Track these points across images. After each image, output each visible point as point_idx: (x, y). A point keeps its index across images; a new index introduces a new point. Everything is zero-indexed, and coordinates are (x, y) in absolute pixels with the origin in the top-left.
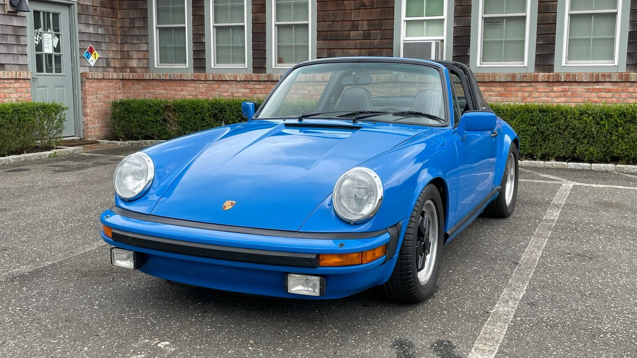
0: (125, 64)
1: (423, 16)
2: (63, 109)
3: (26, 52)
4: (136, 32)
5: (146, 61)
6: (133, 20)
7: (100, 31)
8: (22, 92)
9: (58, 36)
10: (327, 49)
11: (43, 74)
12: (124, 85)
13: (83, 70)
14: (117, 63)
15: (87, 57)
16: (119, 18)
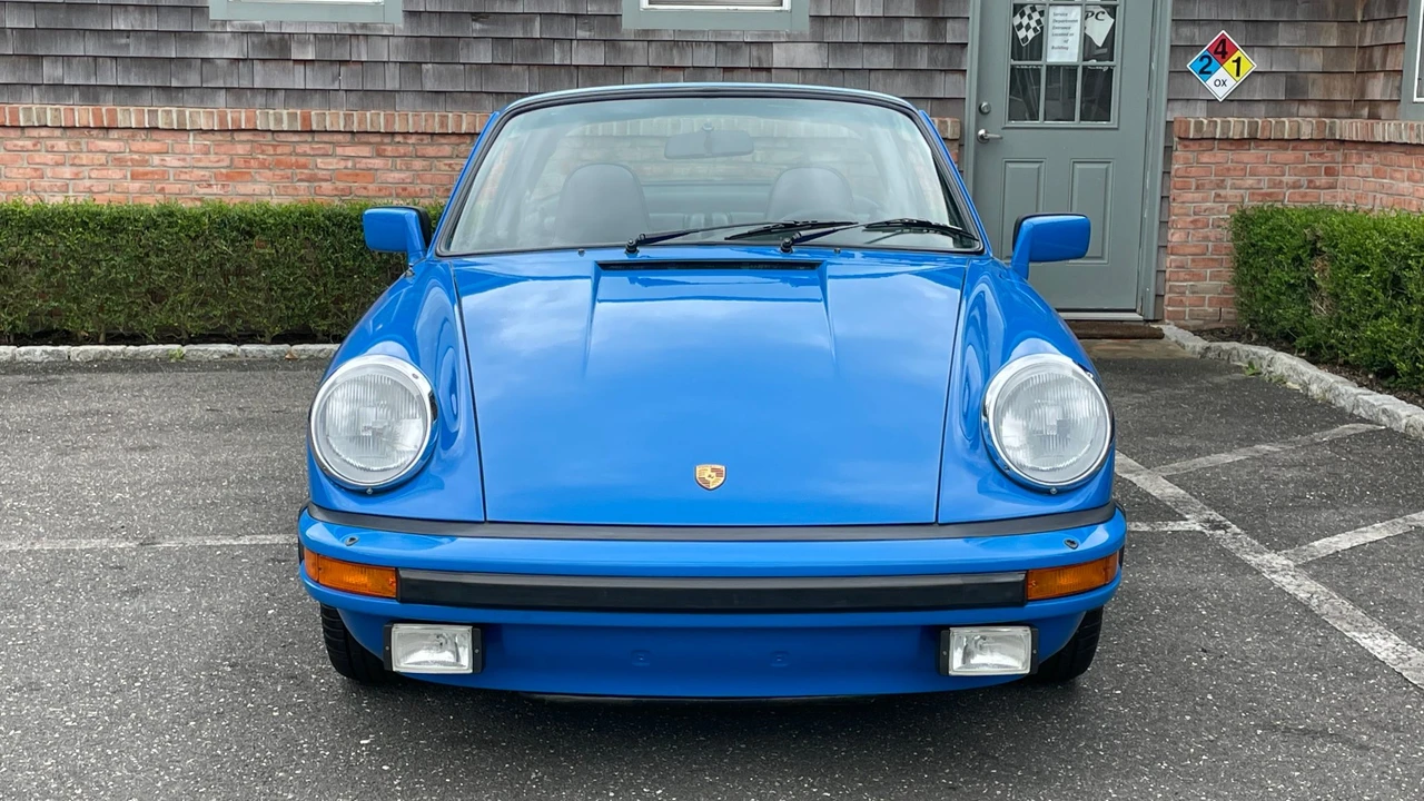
0: (1361, 90)
3: (960, 64)
5: (1397, 80)
9: (1112, 10)
11: (1039, 123)
13: (1177, 112)
14: (1340, 90)
15: (1202, 72)
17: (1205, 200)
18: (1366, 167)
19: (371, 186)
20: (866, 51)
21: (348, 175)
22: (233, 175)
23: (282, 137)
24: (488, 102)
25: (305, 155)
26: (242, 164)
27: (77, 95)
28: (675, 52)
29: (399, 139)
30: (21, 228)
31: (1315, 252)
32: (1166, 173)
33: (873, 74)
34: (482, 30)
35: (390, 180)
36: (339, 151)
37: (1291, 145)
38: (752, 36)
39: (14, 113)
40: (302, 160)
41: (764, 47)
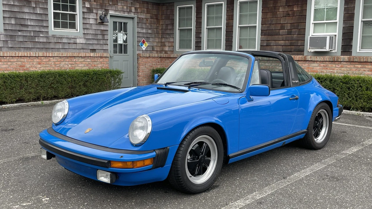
0: (163, 49)
1: (324, 20)
2: (121, 73)
3: (107, 43)
4: (168, 32)
5: (172, 47)
6: (167, 25)
7: (149, 31)
8: (104, 64)
9: (126, 34)
10: (266, 40)
11: (118, 54)
12: (161, 60)
13: (138, 52)
14: (159, 49)
15: (141, 46)
16: (160, 24)
17: (144, 67)
20: (92, 40)
24: (22, 49)
28: (59, 39)
29: (5, 58)
32: (138, 63)
34: (21, 34)
35: (3, 67)
37: (154, 58)
38: (73, 37)
41: (75, 39)
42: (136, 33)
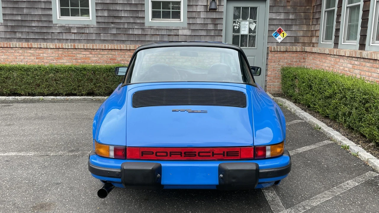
0: (311, 40)
3: (221, 34)
4: (317, 16)
5: (318, 38)
6: (317, 6)
7: (291, 17)
9: (255, 22)
12: (307, 56)
13: (270, 45)
14: (306, 40)
15: (275, 36)
16: (313, 6)
17: (276, 65)
18: (311, 58)
19: (89, 61)
20: (200, 31)
21: (84, 58)
22: (59, 58)
23: (69, 50)
24: (115, 42)
25: (75, 54)
26: (61, 56)
27: (24, 40)
28: (157, 31)
29: (95, 50)
30: (7, 70)
31: (296, 78)
32: (267, 59)
33: (201, 36)
34: (113, 26)
35: (93, 59)
36: (82, 53)
37: (295, 52)
38: (174, 28)
39: (10, 44)
40: (74, 55)
41: (177, 30)
42: (268, 19)
